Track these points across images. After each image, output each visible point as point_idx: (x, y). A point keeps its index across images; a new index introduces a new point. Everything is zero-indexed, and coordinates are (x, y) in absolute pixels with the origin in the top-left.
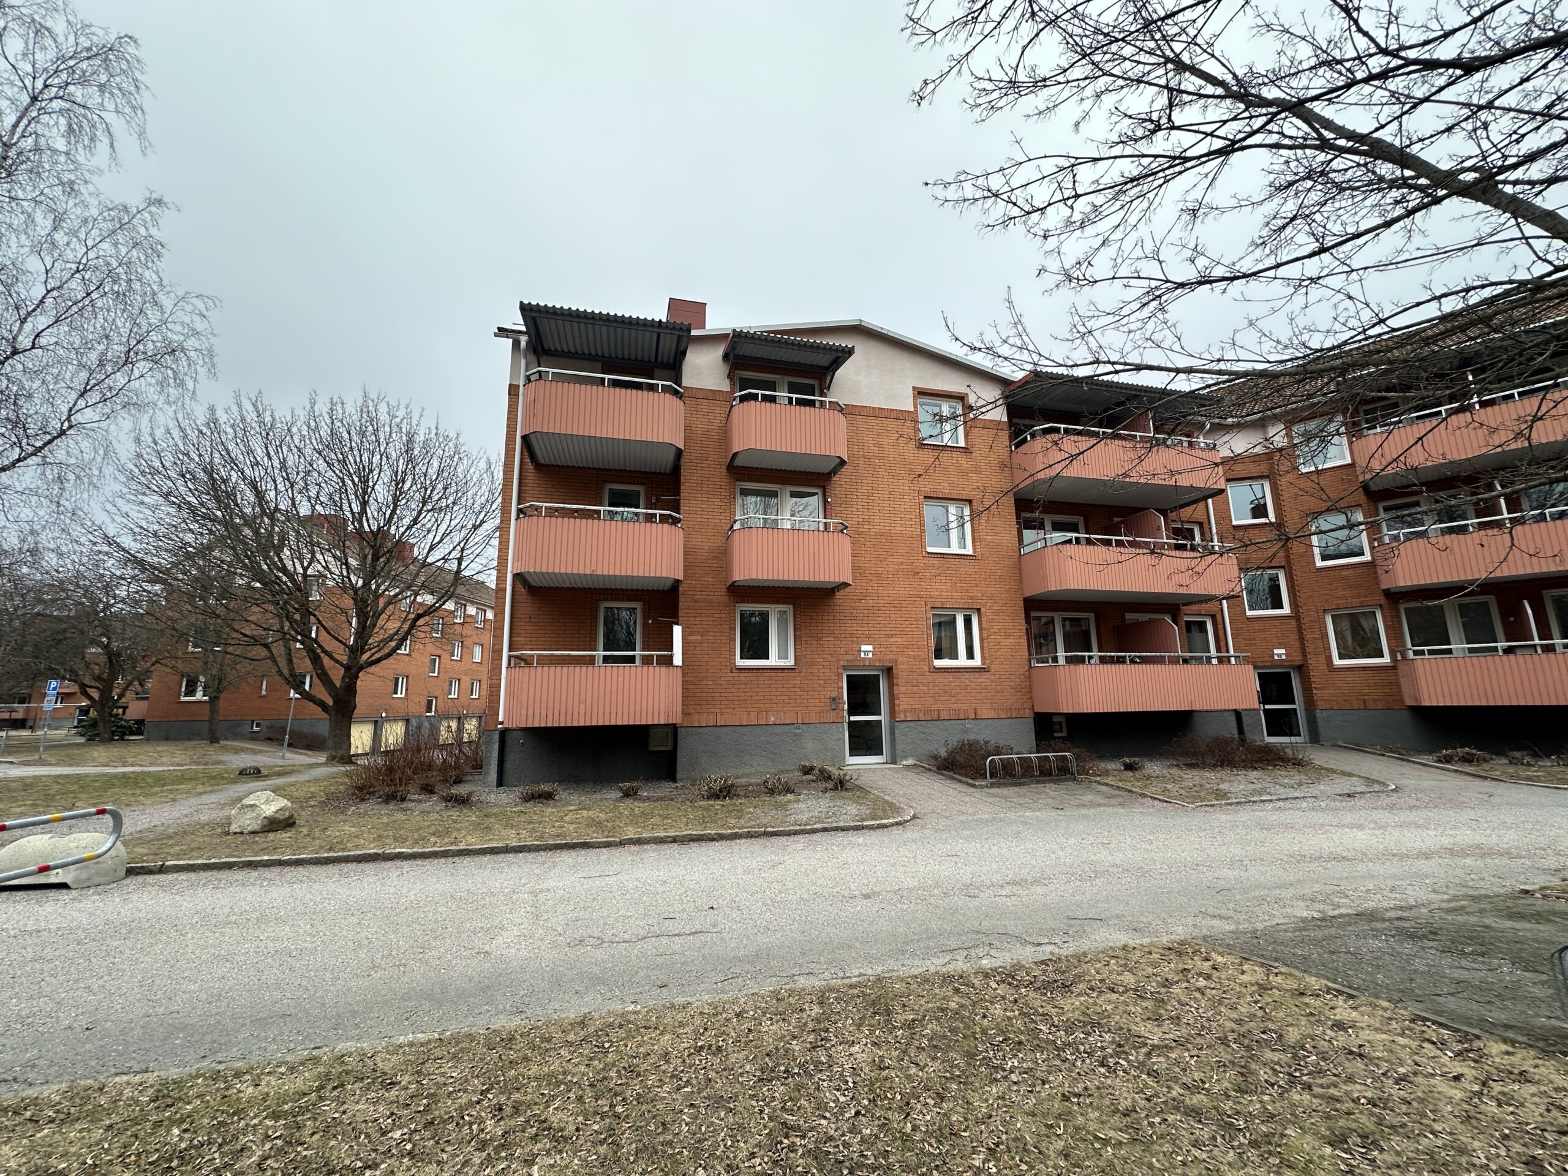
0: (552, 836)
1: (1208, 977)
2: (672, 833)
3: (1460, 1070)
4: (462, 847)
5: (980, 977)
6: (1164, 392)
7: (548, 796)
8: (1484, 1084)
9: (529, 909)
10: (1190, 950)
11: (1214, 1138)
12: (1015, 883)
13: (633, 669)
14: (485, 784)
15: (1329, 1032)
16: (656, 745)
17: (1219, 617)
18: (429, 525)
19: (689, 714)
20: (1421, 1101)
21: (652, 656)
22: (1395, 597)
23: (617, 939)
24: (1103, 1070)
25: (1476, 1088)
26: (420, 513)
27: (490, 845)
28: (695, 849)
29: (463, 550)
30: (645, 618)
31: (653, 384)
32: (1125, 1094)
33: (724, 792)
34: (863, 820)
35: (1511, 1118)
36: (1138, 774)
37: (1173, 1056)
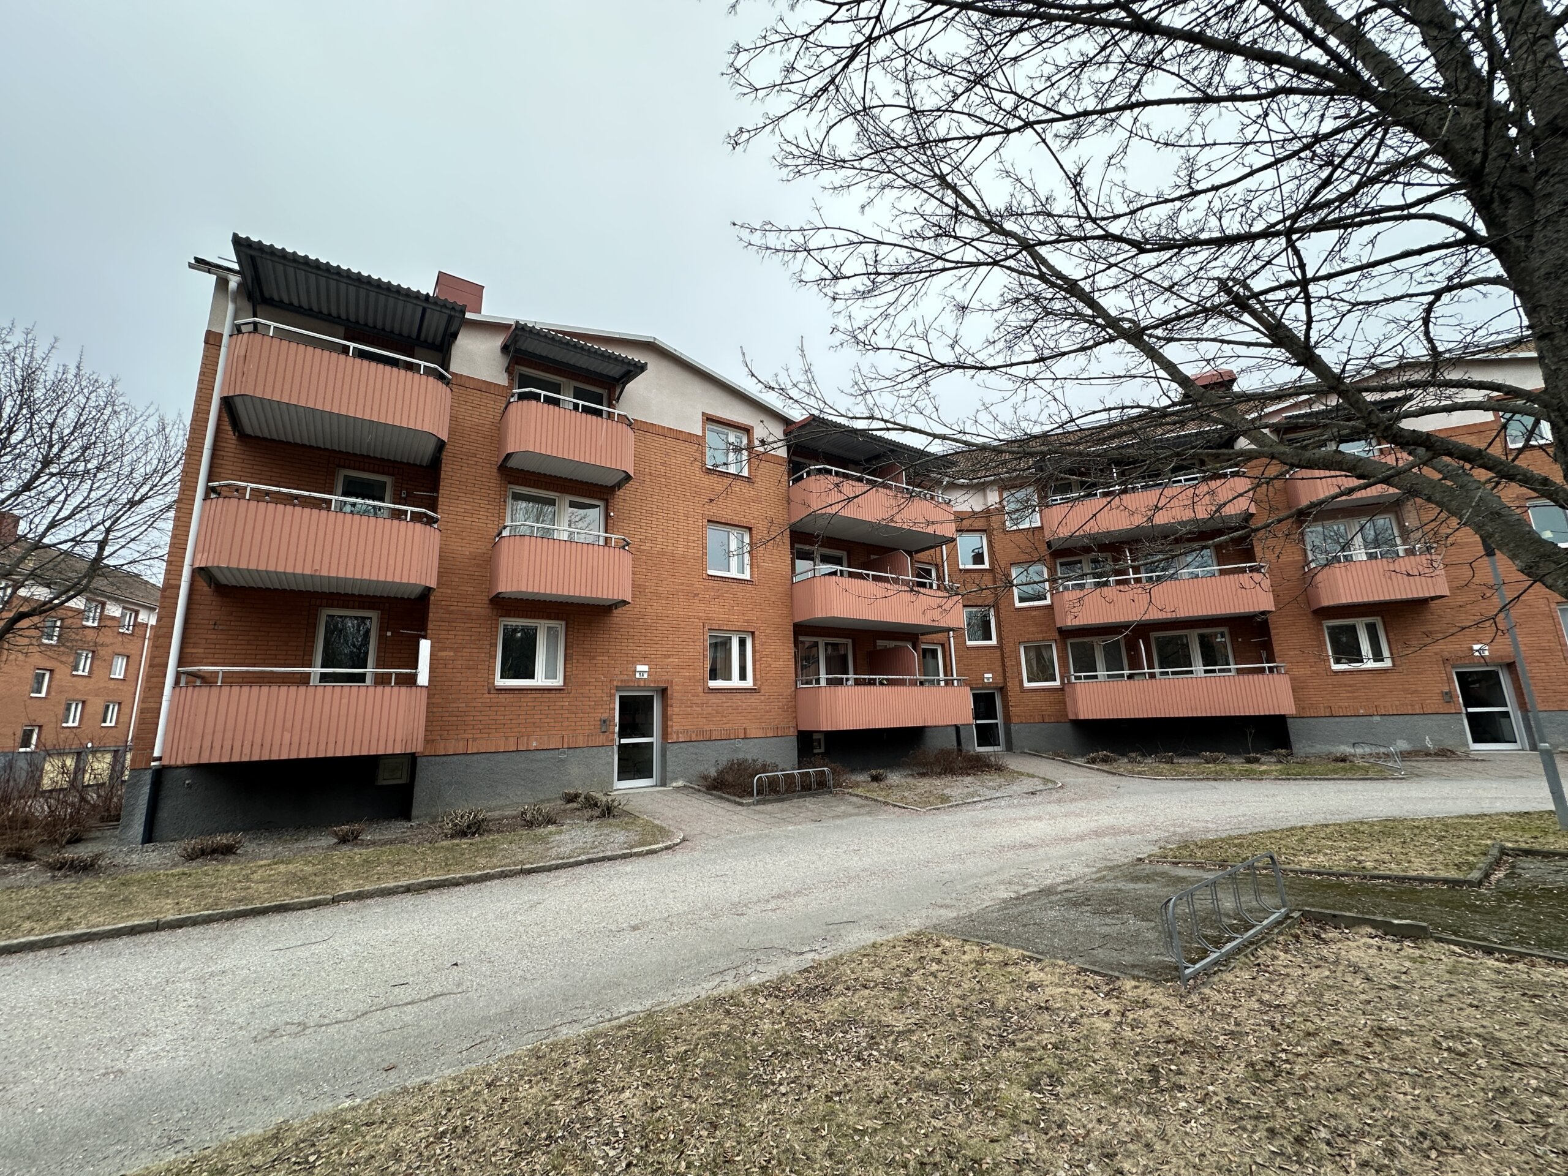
0: (232, 902)
1: (939, 962)
2: (404, 882)
3: (1108, 1007)
4: (79, 931)
5: (749, 994)
6: (922, 453)
7: (228, 851)
8: (1123, 1015)
9: (191, 1001)
10: (925, 940)
11: (947, 1106)
12: (779, 896)
13: (363, 690)
14: (122, 841)
15: (1025, 993)
16: (385, 779)
17: (947, 646)
18: (52, 494)
19: (433, 741)
20: (1086, 1037)
21: (390, 674)
22: (1066, 633)
23: (327, 1021)
24: (859, 1064)
25: (1118, 1019)
26: (37, 476)
27: (129, 924)
28: (434, 896)
29: (108, 531)
30: (382, 629)
31: (412, 363)
32: (878, 1083)
33: (474, 828)
34: (632, 847)
35: (1139, 1038)
36: (882, 784)
37: (914, 1038)
